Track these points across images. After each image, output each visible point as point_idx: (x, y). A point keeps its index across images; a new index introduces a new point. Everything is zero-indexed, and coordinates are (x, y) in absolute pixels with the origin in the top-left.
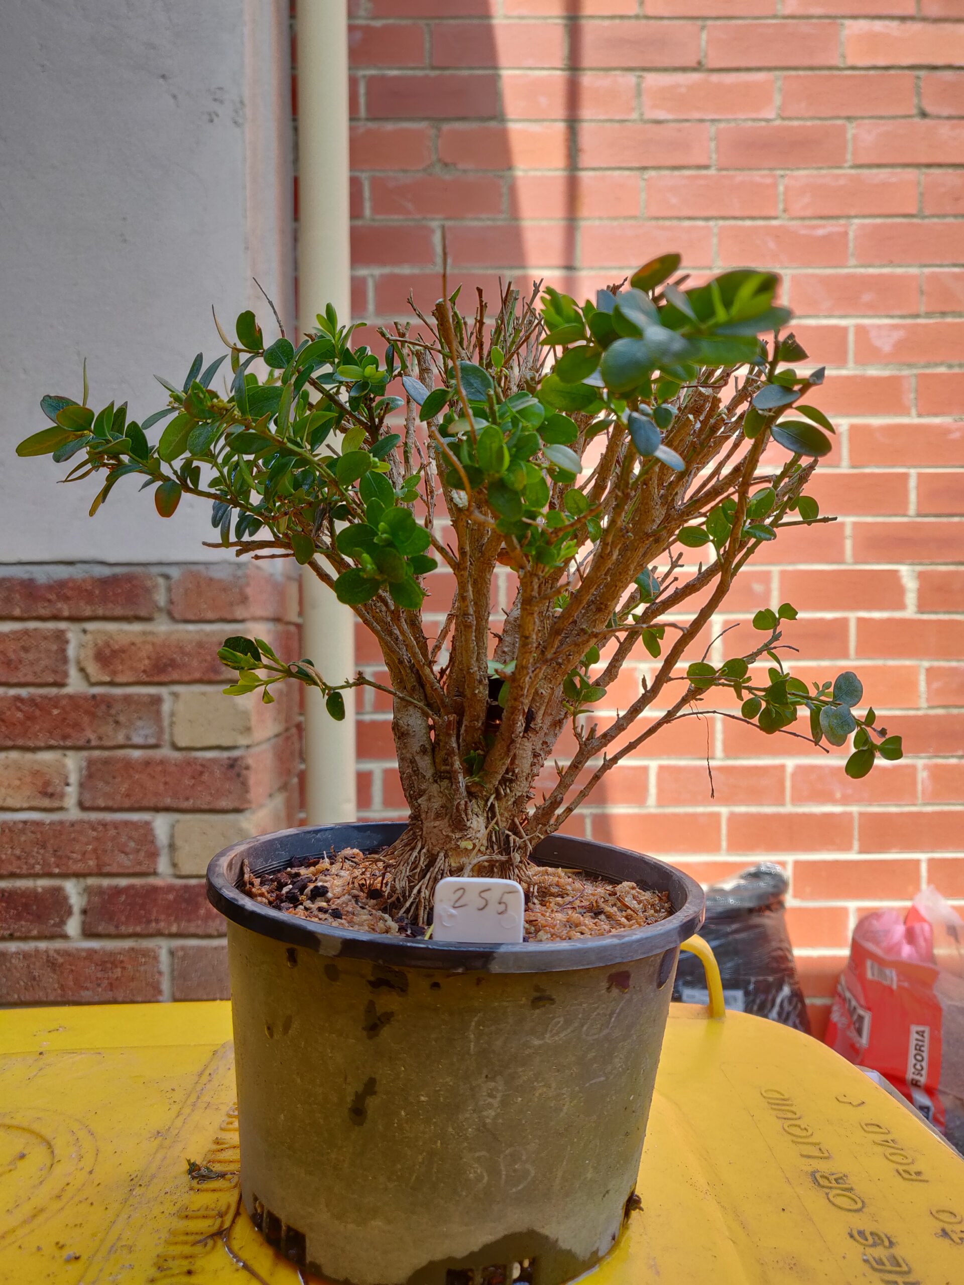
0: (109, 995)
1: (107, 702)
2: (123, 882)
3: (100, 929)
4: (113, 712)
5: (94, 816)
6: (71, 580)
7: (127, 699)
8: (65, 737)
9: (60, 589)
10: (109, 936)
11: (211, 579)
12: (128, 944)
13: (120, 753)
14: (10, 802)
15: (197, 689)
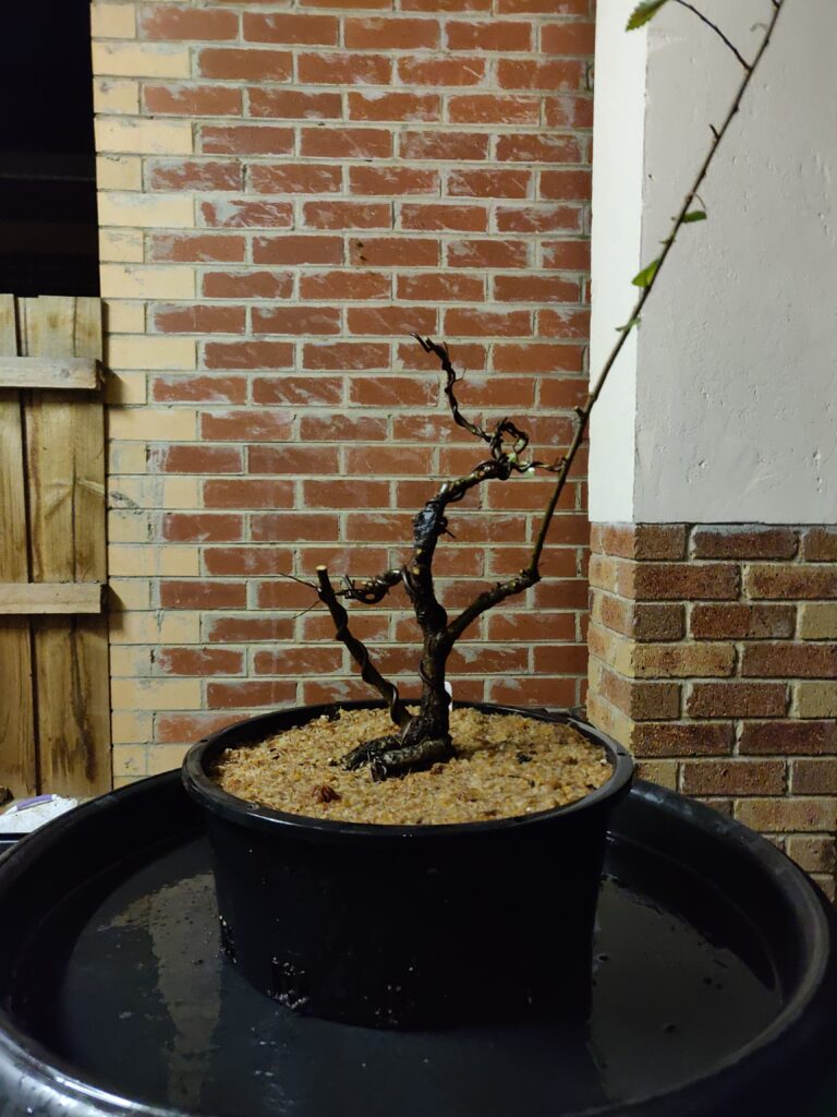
0: (752, 791)
1: (760, 610)
2: (764, 722)
3: (750, 750)
4: (763, 617)
5: (750, 681)
6: (742, 534)
7: (773, 608)
8: (732, 632)
9: (736, 540)
10: (753, 755)
11: (827, 535)
12: (765, 760)
13: (767, 642)
14: (699, 673)
15: (814, 603)
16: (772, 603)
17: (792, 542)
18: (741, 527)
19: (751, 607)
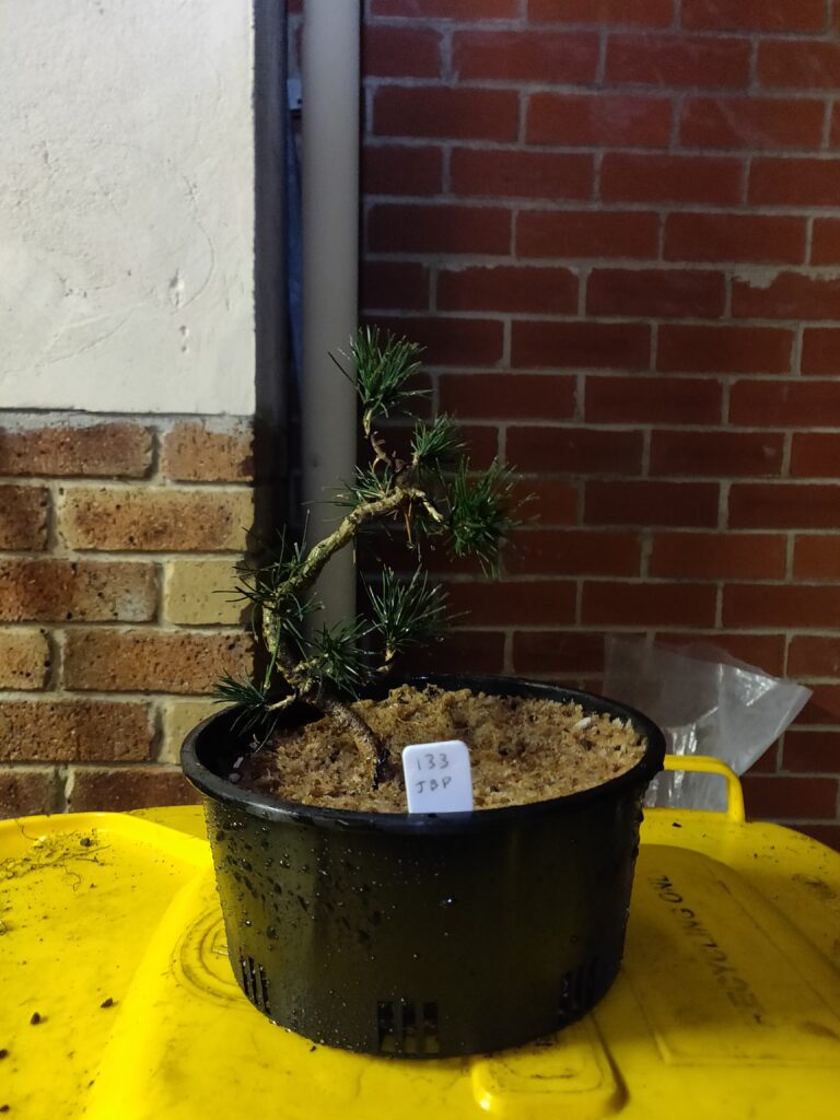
1: (90, 571)
2: (112, 771)
4: (97, 583)
6: (46, 431)
9: (35, 441)
11: (209, 434)
13: (106, 629)
15: (192, 559)
16: (114, 559)
17: (144, 446)
18: (43, 418)
19: (74, 566)
